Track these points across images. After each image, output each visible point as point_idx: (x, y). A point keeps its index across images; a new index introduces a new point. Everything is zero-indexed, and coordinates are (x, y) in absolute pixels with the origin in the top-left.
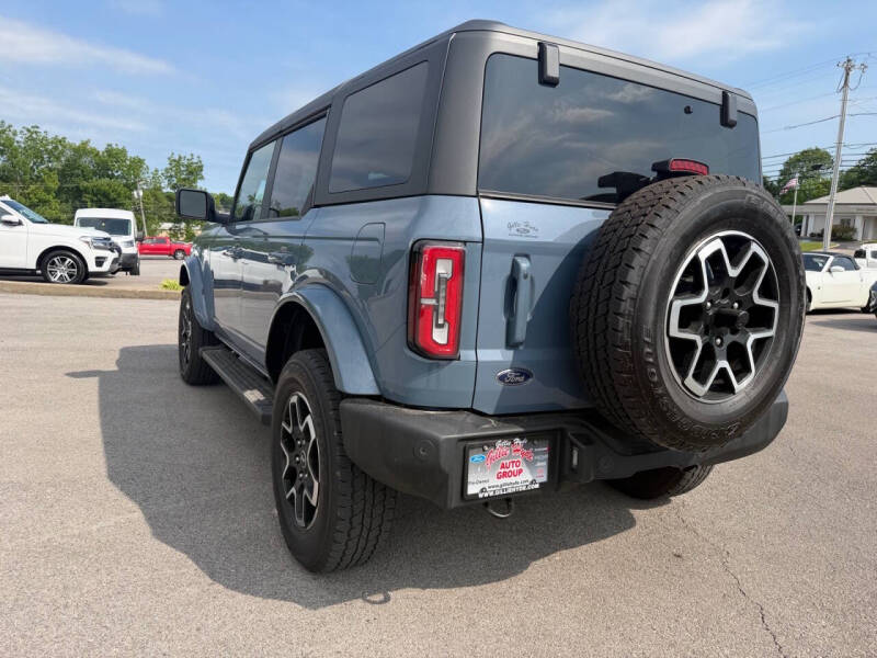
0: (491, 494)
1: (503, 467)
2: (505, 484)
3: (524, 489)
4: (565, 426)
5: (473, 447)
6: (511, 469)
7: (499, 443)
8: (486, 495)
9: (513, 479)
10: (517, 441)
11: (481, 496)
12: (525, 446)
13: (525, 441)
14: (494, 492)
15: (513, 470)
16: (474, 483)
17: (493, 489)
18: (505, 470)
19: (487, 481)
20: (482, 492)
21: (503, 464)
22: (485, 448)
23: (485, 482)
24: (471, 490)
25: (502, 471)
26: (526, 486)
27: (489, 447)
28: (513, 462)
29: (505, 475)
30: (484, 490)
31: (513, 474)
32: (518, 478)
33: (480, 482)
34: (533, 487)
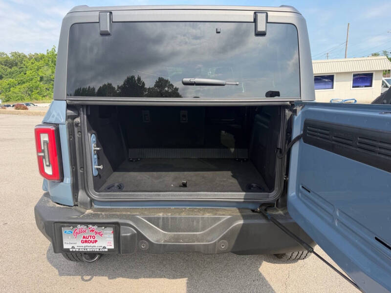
0: (77, 250)
1: (84, 237)
3: (98, 250)
5: (64, 226)
6: (89, 239)
7: (79, 226)
8: (74, 250)
9: (91, 244)
10: (91, 226)
11: (71, 250)
13: (96, 227)
14: (79, 249)
15: (91, 240)
16: (68, 243)
17: (79, 248)
18: (86, 239)
19: (76, 243)
20: (72, 248)
21: (84, 236)
22: (72, 227)
23: (74, 243)
24: (66, 246)
25: (84, 239)
26: (99, 249)
27: (73, 227)
28: (91, 236)
29: (86, 242)
30: (73, 247)
31: (91, 242)
32: (94, 244)
33: (72, 244)
34: (104, 250)
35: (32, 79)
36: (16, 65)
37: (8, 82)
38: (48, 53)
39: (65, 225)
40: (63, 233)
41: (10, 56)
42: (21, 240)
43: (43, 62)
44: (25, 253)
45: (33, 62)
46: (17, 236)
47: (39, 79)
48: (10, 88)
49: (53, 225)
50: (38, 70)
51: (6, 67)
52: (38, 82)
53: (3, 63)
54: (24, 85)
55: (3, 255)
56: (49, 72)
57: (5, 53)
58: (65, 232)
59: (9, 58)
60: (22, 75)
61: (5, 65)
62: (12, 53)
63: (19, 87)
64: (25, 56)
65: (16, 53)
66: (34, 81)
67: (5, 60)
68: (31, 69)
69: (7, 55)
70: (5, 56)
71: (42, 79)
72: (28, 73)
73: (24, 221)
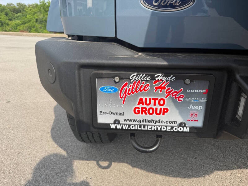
0: (126, 127)
1: (141, 102)
2: (145, 120)
3: (168, 129)
4: (234, 65)
5: (100, 77)
6: (152, 105)
7: (133, 76)
8: (119, 127)
9: (155, 117)
10: (160, 76)
11: (113, 126)
12: (171, 84)
13: (172, 78)
14: (129, 126)
15: (154, 107)
16: (106, 113)
17: (128, 122)
18: (145, 106)
19: (123, 114)
20: (115, 123)
21: (141, 99)
22: (117, 79)
23: (120, 114)
24: (102, 119)
25: (141, 106)
26: (172, 128)
27: (121, 79)
28: (155, 100)
29: (144, 111)
30: (117, 122)
31: (155, 111)
32: (161, 117)
33: (114, 114)
34: (181, 129)
35: (30, 21)
36: (20, 12)
37: (15, 22)
38: (40, 3)
39: (104, 72)
40: (98, 90)
41: (16, 5)
42: (23, 117)
43: (37, 9)
44: (27, 130)
45: (31, 9)
46: (19, 113)
47: (35, 20)
48: (17, 26)
49: (76, 72)
50: (34, 14)
51: (14, 13)
52: (35, 23)
53: (12, 10)
54: (26, 25)
55: (4, 132)
56: (41, 16)
57: (13, 4)
58: (102, 89)
59: (15, 7)
60: (24, 18)
61: (14, 12)
62: (17, 4)
63: (22, 26)
64: (25, 6)
65: (19, 3)
66: (31, 22)
67: (13, 8)
68: (30, 14)
69: (14, 5)
70: (13, 6)
71: (37, 20)
72: (28, 16)
73: (26, 100)
